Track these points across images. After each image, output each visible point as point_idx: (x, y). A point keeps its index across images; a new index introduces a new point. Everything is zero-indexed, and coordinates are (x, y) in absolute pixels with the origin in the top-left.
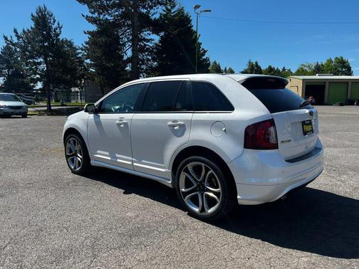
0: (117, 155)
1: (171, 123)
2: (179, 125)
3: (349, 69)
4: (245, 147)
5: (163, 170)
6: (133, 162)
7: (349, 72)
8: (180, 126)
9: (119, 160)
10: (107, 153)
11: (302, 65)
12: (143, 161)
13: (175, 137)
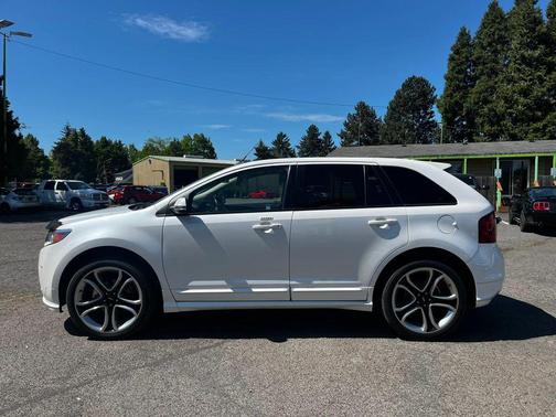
0: (250, 282)
1: (374, 221)
2: (388, 223)
3: (212, 150)
4: (480, 242)
5: (358, 289)
6: (290, 287)
7: (212, 155)
8: (390, 224)
9: (254, 290)
10: (223, 283)
11: (151, 140)
12: (315, 282)
13: (383, 240)
